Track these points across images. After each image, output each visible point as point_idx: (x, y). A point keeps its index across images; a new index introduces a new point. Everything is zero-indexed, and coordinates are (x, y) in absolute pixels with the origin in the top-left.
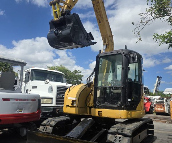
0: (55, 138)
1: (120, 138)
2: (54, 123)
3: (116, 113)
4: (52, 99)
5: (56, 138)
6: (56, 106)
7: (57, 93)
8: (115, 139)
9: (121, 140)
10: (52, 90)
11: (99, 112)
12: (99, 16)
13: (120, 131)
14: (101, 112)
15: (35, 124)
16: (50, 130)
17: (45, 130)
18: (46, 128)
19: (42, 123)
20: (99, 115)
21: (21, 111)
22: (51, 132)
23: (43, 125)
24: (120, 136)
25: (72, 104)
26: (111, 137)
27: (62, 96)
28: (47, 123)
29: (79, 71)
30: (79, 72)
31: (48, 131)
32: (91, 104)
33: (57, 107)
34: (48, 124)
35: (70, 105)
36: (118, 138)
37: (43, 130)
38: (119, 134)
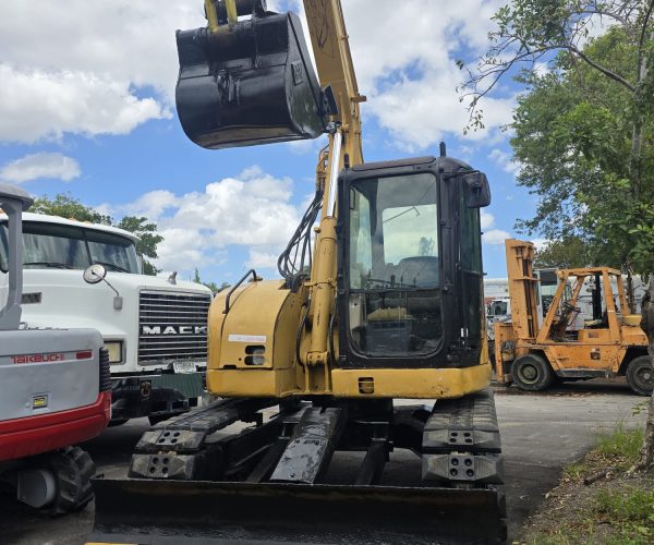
0: (233, 492)
1: (468, 461)
2: (196, 437)
3: (426, 381)
4: (121, 342)
5: (240, 492)
6: (139, 369)
7: (141, 320)
8: (452, 466)
9: (472, 467)
10: (118, 308)
11: (361, 379)
12: (320, 21)
13: (461, 440)
14: (371, 379)
15: (81, 453)
16: (184, 467)
17: (159, 468)
18: (166, 460)
19: (140, 444)
20: (361, 391)
21: (42, 403)
22: (190, 475)
23: (143, 451)
24: (466, 455)
25: (249, 361)
26: (438, 462)
27: (157, 330)
28: (163, 440)
29: (143, 220)
30: (143, 224)
31: (178, 471)
32: (317, 354)
33: (144, 373)
34: (167, 442)
35: (242, 364)
36: (462, 463)
37: (152, 470)
38: (461, 449)
